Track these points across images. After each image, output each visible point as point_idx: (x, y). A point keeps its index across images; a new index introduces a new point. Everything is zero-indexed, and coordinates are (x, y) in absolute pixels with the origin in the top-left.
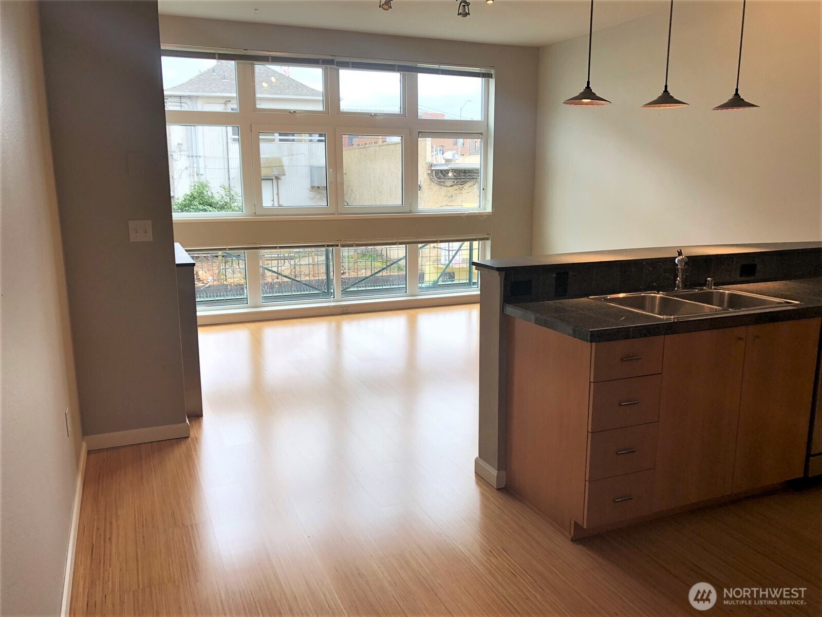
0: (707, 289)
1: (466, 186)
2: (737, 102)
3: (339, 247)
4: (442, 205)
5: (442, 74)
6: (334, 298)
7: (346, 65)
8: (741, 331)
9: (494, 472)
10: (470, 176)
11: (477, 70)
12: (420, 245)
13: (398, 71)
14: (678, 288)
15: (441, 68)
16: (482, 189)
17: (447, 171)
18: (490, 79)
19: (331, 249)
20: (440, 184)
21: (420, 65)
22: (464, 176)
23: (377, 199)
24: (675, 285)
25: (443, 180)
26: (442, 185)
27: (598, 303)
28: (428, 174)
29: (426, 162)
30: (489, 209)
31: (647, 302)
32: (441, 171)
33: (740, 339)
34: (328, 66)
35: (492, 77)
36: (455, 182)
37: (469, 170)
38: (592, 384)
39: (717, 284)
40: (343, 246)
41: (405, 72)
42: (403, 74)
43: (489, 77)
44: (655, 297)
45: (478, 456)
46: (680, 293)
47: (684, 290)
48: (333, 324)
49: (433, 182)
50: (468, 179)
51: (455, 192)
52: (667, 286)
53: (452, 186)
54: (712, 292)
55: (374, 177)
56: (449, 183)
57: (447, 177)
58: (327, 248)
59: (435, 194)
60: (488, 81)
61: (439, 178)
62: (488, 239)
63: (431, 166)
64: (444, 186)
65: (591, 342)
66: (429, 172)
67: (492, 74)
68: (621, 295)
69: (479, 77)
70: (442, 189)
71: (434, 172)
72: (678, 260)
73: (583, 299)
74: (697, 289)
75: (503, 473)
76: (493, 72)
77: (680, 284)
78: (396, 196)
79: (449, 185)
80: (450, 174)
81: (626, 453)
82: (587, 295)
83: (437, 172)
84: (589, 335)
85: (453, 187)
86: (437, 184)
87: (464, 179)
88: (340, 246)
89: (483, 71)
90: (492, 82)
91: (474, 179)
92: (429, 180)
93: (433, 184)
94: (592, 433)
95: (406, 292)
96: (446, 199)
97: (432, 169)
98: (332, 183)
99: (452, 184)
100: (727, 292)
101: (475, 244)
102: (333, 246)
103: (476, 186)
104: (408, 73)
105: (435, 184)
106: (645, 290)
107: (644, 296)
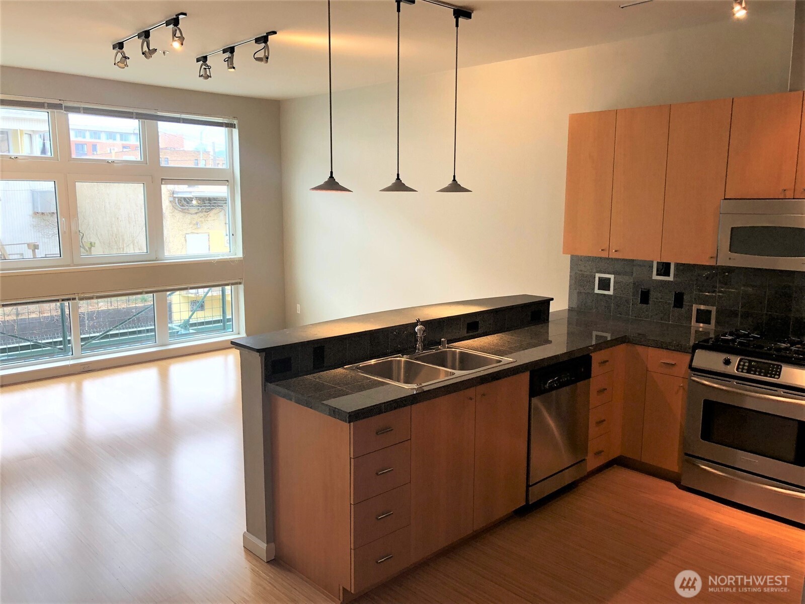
0: (442, 348)
1: (212, 213)
2: (455, 187)
3: (77, 301)
4: (188, 232)
5: (183, 122)
6: (72, 354)
7: (76, 110)
8: (471, 392)
9: (264, 546)
10: (215, 203)
11: (220, 120)
12: (168, 293)
13: (136, 118)
14: (419, 350)
15: (182, 117)
16: (231, 235)
17: (191, 199)
18: (234, 129)
19: (66, 303)
20: (183, 211)
21: (159, 114)
22: (209, 203)
23: (114, 226)
24: (415, 348)
25: (187, 208)
26: (186, 213)
27: (353, 374)
28: (171, 202)
29: (167, 190)
30: (240, 254)
31: (395, 367)
32: (185, 199)
33: (471, 399)
34: (55, 111)
35: (235, 127)
36: (200, 209)
37: (214, 198)
38: (352, 460)
39: (449, 342)
40: (81, 299)
41: (144, 120)
42: (142, 122)
43: (232, 127)
44: (400, 361)
45: (246, 530)
46: (421, 355)
47: (424, 352)
48: (73, 385)
49: (177, 210)
50: (213, 206)
51: (200, 219)
52: (410, 347)
53: (196, 213)
54: (446, 351)
55: (109, 203)
56: (193, 210)
57: (191, 205)
58: (63, 302)
59: (178, 221)
60: (232, 131)
61: (182, 206)
62: (240, 283)
63: (173, 193)
64: (189, 213)
65: (350, 422)
66: (172, 199)
67: (235, 124)
68: (373, 362)
69: (222, 126)
70: (186, 216)
71: (177, 200)
72: (417, 330)
73: (340, 370)
74: (434, 349)
75: (273, 545)
76: (235, 122)
77: (420, 347)
78: (136, 223)
79: (193, 212)
80: (194, 202)
81: (386, 516)
82: (341, 365)
83: (180, 199)
84: (348, 416)
85: (198, 215)
86: (180, 211)
87: (209, 206)
88: (77, 299)
89: (226, 121)
90: (236, 132)
91: (218, 206)
92: (171, 207)
93: (176, 211)
94: (354, 505)
95: (156, 342)
96: (191, 226)
97: (174, 196)
98: (65, 232)
99: (197, 211)
100: (458, 350)
101: (228, 288)
102: (68, 300)
103: (222, 214)
104: (147, 120)
105: (178, 212)
106: (392, 354)
107: (391, 360)
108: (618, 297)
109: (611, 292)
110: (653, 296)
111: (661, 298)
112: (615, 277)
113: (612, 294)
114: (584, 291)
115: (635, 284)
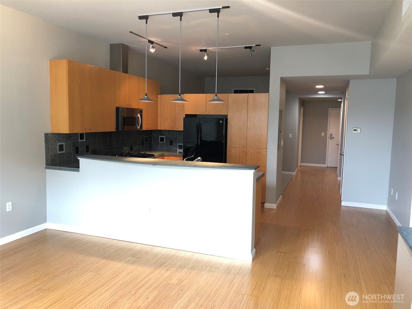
108: (67, 153)
110: (80, 149)
111: (82, 150)
112: (65, 144)
113: (65, 152)
114: (53, 154)
115: (73, 145)
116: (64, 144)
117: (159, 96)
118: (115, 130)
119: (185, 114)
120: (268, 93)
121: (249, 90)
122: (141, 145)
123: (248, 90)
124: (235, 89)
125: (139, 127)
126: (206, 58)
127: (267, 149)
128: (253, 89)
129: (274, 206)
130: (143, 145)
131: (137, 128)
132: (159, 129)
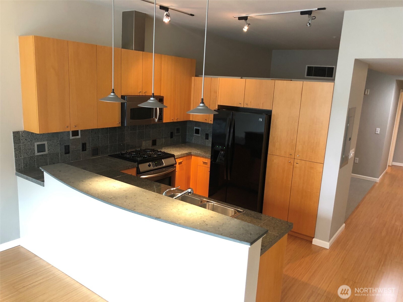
108: (51, 154)
109: (46, 152)
110: (72, 148)
111: (76, 148)
112: (48, 143)
113: (47, 153)
114: (28, 156)
115: (60, 144)
116: (46, 143)
117: (193, 78)
118: (120, 125)
119: (218, 105)
120: (332, 83)
121: (328, 67)
122: (170, 138)
123: (326, 67)
124: (309, 66)
125: (156, 120)
126: (246, 29)
127: (323, 164)
128: (333, 67)
129: (326, 245)
130: (172, 137)
131: (154, 120)
132: (191, 120)
